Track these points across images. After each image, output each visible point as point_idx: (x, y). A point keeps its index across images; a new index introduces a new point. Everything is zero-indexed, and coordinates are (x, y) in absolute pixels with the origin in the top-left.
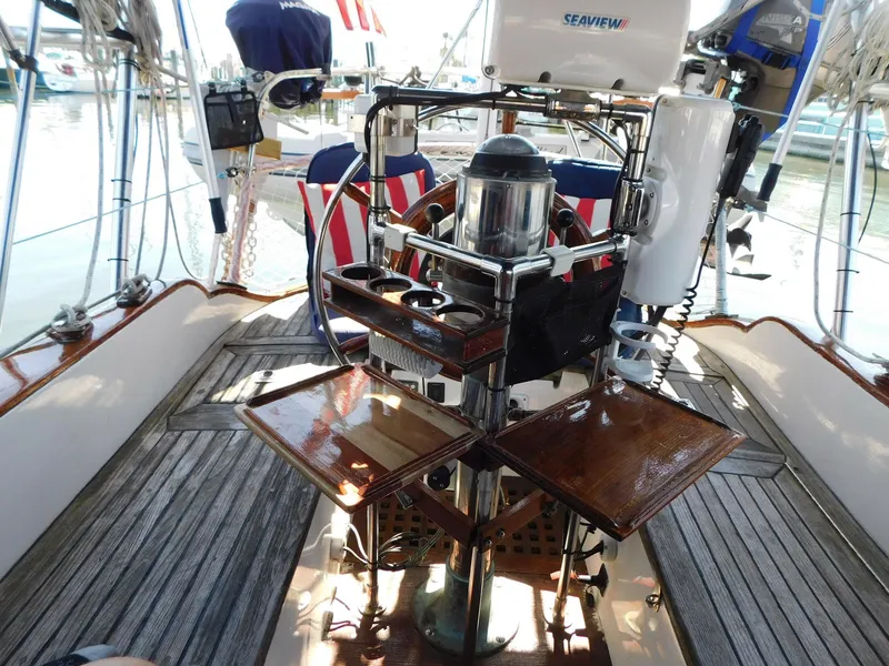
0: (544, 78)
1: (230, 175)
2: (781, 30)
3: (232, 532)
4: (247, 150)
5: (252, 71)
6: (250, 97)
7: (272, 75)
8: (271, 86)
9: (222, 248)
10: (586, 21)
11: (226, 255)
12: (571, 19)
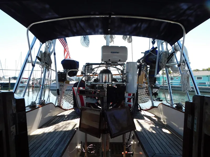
0: (109, 60)
1: (60, 86)
2: (153, 58)
3: (60, 135)
4: (64, 83)
5: (65, 69)
6: (65, 73)
7: (69, 70)
8: (68, 72)
9: (57, 101)
10: (114, 53)
11: (58, 102)
12: (112, 52)
